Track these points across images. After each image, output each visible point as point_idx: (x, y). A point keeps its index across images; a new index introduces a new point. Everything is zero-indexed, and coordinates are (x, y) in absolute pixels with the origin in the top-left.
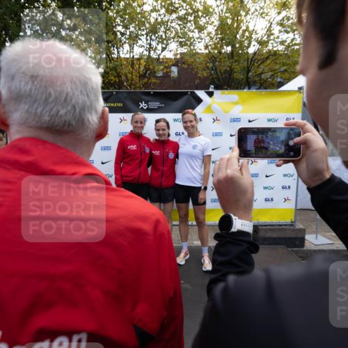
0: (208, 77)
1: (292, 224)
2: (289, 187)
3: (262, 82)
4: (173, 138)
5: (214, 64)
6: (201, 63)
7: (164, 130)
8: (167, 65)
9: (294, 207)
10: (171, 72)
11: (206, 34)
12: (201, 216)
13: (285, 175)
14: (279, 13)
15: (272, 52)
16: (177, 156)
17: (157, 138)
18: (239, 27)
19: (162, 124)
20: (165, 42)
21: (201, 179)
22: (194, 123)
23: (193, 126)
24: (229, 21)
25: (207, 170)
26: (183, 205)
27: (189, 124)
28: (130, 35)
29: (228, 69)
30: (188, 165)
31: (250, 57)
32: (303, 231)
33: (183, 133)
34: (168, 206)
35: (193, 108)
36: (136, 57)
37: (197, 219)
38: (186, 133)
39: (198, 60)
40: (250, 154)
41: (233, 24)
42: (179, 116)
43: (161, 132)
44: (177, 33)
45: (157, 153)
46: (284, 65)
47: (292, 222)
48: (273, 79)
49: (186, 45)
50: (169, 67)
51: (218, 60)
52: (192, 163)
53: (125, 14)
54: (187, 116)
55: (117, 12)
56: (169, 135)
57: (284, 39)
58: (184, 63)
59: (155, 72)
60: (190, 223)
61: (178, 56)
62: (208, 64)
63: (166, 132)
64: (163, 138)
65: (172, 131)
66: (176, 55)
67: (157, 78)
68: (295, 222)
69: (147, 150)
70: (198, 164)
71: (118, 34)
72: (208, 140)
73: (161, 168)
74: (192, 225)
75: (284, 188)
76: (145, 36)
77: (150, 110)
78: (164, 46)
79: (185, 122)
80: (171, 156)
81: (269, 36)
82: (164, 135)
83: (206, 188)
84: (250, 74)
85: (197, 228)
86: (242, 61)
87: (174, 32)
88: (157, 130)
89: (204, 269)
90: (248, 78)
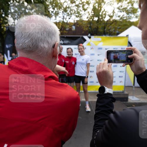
0: (88, 30)
1: (123, 92)
2: (122, 77)
3: (110, 33)
4: (74, 56)
5: (90, 25)
6: (85, 25)
7: (70, 52)
8: (71, 25)
9: (124, 85)
10: (72, 28)
11: (87, 12)
12: (85, 88)
13: (120, 72)
14: (118, 4)
15: (115, 20)
16: (76, 63)
17: (68, 56)
18: (101, 10)
19: (70, 50)
20: (70, 15)
21: (86, 73)
22: (83, 50)
23: (82, 51)
24: (97, 7)
25: (88, 69)
26: (78, 84)
27: (81, 50)
28: (55, 13)
29: (96, 27)
30: (80, 67)
31: (106, 22)
32: (127, 95)
33: (78, 54)
34: (72, 84)
35: (82, 43)
36: (58, 22)
37: (84, 90)
38: (79, 54)
39: (84, 23)
40: (112, 61)
41: (98, 8)
42: (77, 46)
43: (69, 53)
44: (75, 12)
45: (67, 62)
46: (119, 25)
47: (123, 91)
48: (115, 32)
49: (79, 17)
50: (71, 26)
51: (92, 23)
52: (82, 67)
53: (53, 3)
54: (80, 47)
55: (50, 3)
56: (72, 55)
57: (119, 15)
58: (78, 24)
59: (65, 28)
60: (81, 91)
61: (76, 22)
62: (88, 25)
63: (71, 53)
64: (70, 56)
65: (74, 53)
66: (74, 21)
67: (66, 31)
68: (124, 91)
69: (63, 61)
70: (84, 67)
71: (50, 12)
72: (89, 57)
73: (69, 68)
74: (82, 92)
75: (120, 77)
76: (62, 13)
77: (64, 44)
78: (70, 17)
79: (79, 49)
80: (73, 63)
81: (113, 13)
82: (70, 54)
83: (87, 77)
84: (105, 29)
85: (84, 93)
86: (102, 24)
87: (74, 11)
88: (68, 52)
89: (87, 111)
90: (104, 31)
